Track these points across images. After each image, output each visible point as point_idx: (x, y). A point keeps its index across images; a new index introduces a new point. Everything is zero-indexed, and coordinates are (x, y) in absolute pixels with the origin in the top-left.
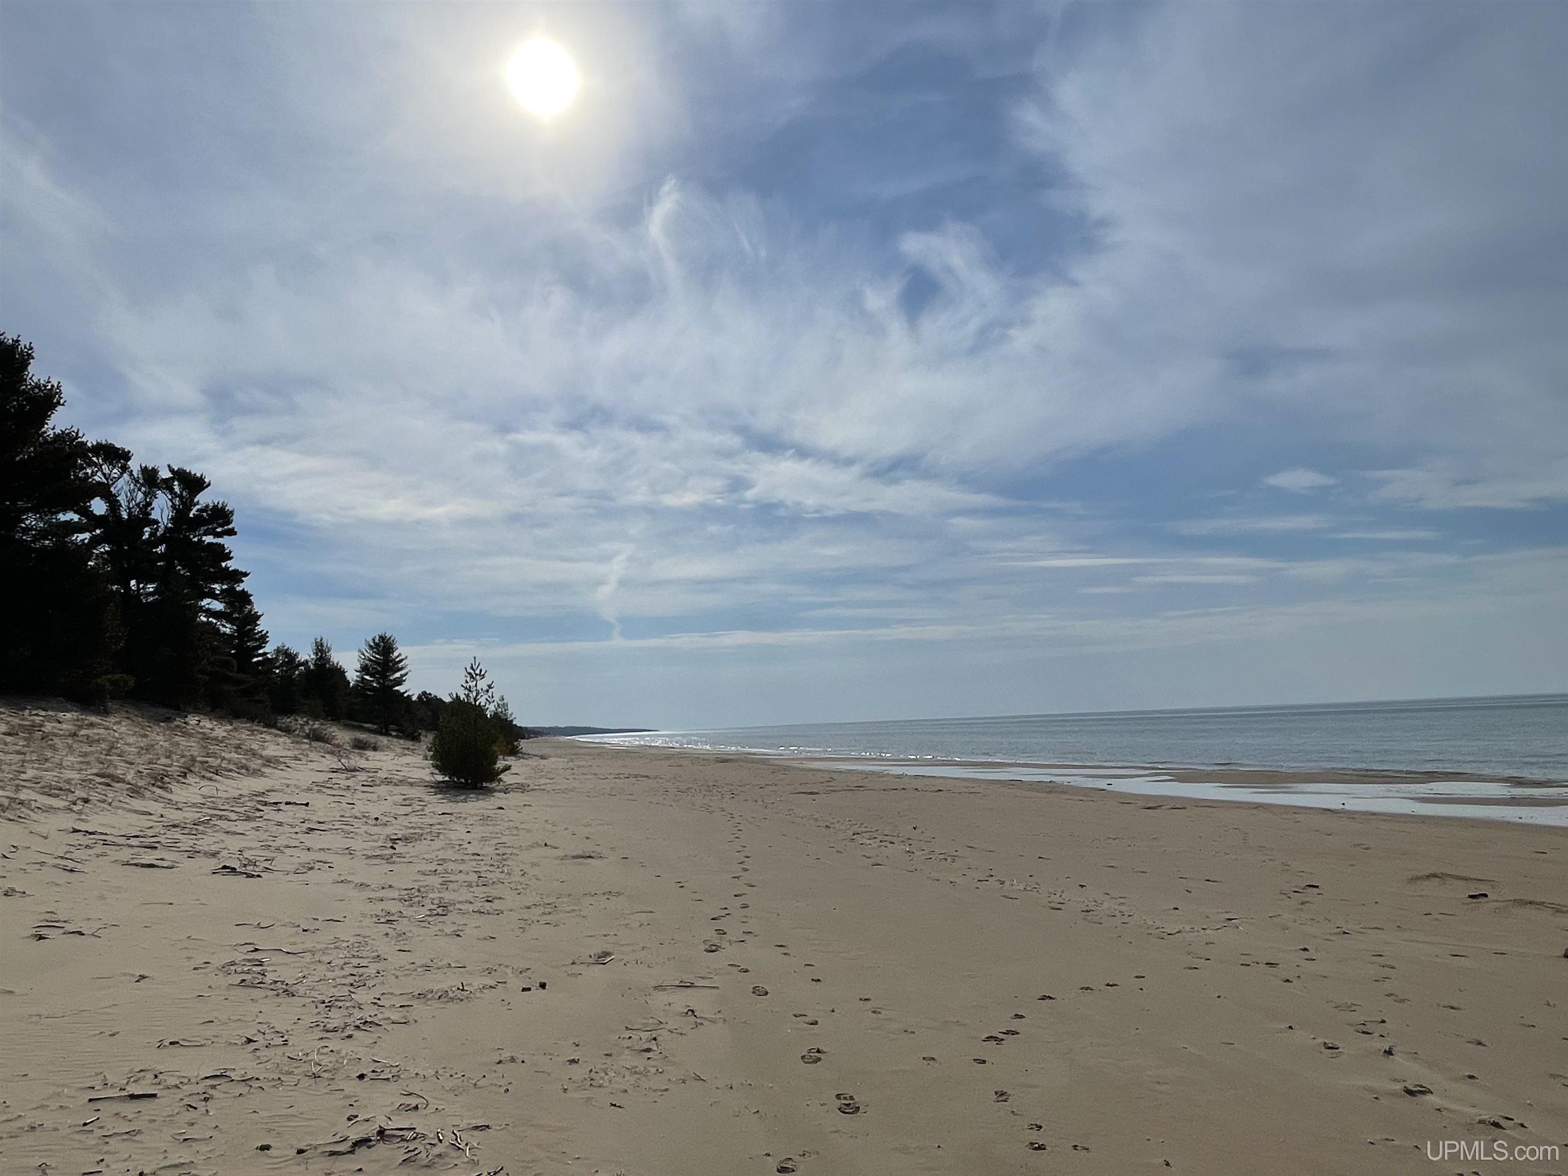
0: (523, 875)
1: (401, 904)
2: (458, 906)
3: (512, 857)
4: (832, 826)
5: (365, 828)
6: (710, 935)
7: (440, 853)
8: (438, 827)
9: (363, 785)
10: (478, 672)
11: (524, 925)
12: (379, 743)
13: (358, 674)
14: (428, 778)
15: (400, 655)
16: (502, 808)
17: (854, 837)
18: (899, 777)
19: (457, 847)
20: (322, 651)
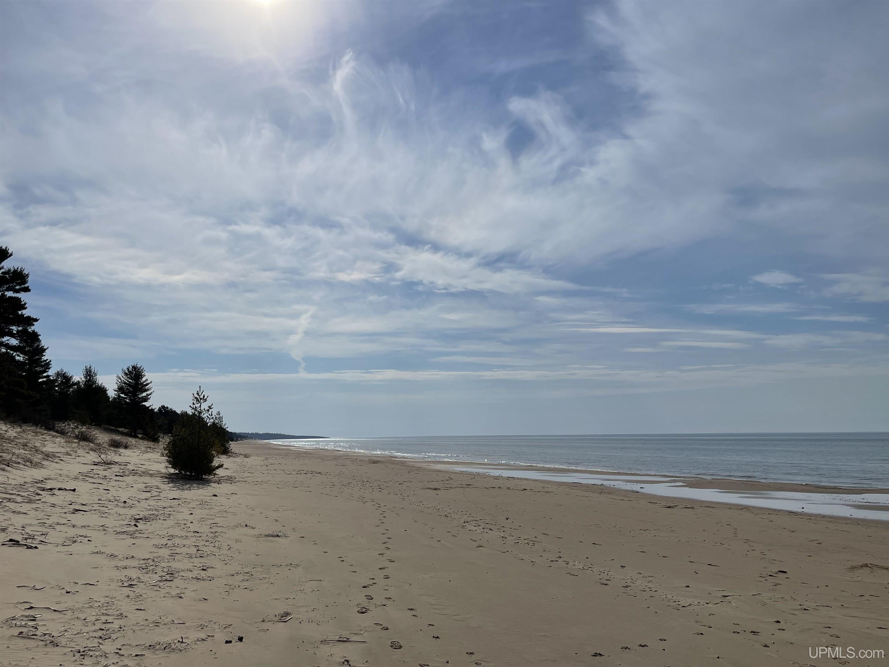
0: (229, 549)
1: (140, 572)
2: (182, 574)
3: (222, 535)
4: (449, 515)
5: (116, 509)
6: (361, 599)
7: (171, 529)
8: (170, 509)
9: (116, 476)
10: (202, 397)
11: (230, 589)
12: (129, 443)
13: (116, 393)
14: (164, 471)
15: (147, 380)
16: (216, 496)
17: (464, 525)
18: (497, 478)
19: (183, 526)
20: (90, 376)
